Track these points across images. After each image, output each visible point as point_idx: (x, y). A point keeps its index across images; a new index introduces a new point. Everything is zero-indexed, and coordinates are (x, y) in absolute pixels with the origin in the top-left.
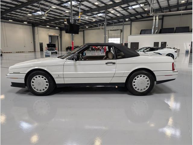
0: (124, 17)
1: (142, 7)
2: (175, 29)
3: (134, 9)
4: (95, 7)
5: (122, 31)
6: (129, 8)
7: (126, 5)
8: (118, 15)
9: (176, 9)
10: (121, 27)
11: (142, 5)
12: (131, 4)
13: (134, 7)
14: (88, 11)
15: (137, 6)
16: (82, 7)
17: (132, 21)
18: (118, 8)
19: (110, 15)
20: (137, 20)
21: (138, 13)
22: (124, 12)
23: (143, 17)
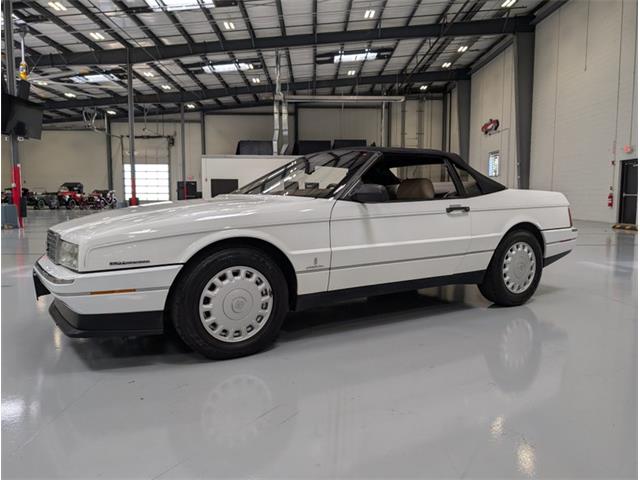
0: (182, 95)
1: (242, 73)
2: (332, 144)
3: (218, 75)
4: (85, 48)
5: (172, 141)
6: (206, 68)
7: (197, 59)
8: (166, 87)
9: (329, 90)
10: (169, 129)
11: (244, 66)
12: (212, 57)
13: (219, 68)
14: (51, 60)
15: (232, 67)
16: (31, 40)
17: (204, 111)
18: (169, 66)
19: (137, 84)
20: (220, 109)
21: (227, 89)
22: (186, 82)
23: (239, 104)
